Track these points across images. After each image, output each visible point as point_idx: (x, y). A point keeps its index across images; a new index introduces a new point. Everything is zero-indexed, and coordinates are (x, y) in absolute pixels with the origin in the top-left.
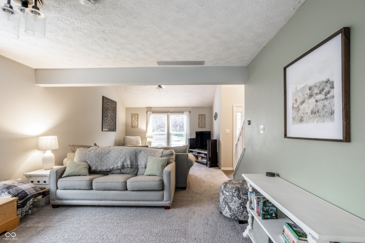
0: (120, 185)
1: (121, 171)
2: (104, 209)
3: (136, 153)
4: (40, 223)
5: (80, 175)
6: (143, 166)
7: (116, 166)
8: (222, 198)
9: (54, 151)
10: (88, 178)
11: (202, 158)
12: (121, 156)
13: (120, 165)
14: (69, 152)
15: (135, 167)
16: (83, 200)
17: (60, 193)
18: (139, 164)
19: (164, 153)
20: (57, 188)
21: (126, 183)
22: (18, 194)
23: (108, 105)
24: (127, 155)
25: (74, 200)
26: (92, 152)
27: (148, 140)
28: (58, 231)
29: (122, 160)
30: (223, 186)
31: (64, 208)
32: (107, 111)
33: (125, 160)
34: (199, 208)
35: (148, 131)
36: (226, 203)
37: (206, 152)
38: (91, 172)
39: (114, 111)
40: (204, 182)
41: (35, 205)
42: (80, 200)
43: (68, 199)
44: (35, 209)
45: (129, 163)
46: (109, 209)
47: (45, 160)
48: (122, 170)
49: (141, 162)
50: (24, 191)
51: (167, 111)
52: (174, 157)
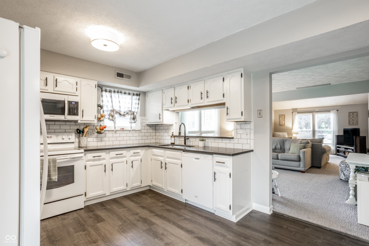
3: (284, 141)
6: (288, 149)
12: (275, 142)
13: (273, 147)
15: (283, 149)
18: (285, 148)
19: (302, 142)
21: (278, 156)
24: (278, 142)
27: (294, 135)
33: (277, 145)
35: (294, 128)
36: (342, 171)
37: (353, 148)
45: (279, 146)
48: (275, 151)
49: (287, 146)
51: (312, 111)
52: (310, 145)
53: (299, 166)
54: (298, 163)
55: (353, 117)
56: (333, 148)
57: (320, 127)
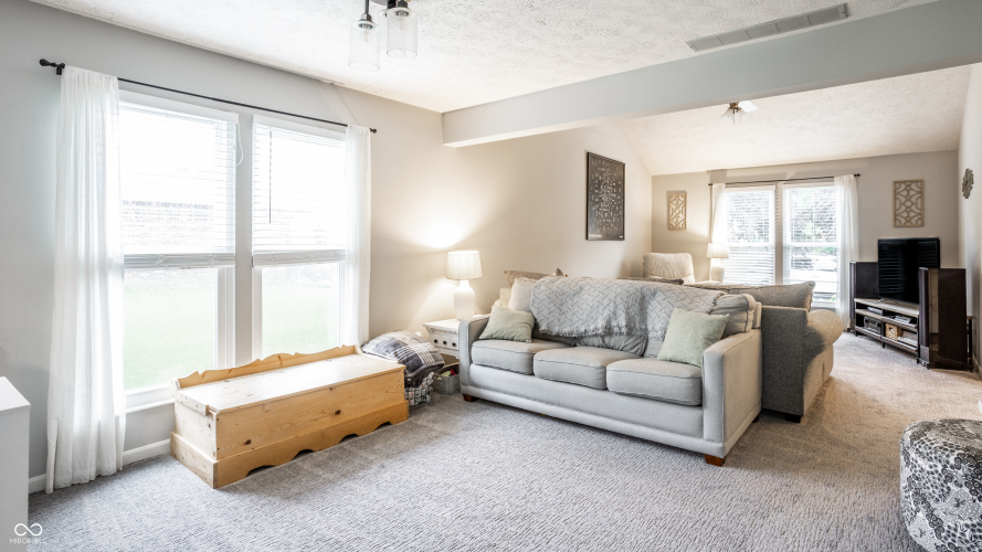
0: (591, 376)
1: (604, 341)
2: (556, 425)
3: (643, 298)
4: (437, 422)
5: (512, 340)
6: (660, 333)
7: (592, 327)
8: (906, 473)
9: (473, 281)
10: (528, 346)
11: (902, 331)
12: (606, 302)
13: (600, 324)
14: (504, 287)
15: (638, 333)
16: (516, 395)
17: (476, 372)
18: (650, 327)
19: (721, 303)
20: (471, 362)
21: (604, 370)
22: (407, 360)
23: (601, 173)
24: (619, 301)
25: (498, 391)
26: (543, 288)
27: (715, 264)
28: (459, 447)
29: (606, 313)
30: (910, 433)
31: (483, 406)
32: (599, 188)
33: (615, 313)
34: (821, 489)
35: (714, 238)
36: (922, 498)
37: (915, 313)
38: (538, 334)
39: (618, 186)
40: (880, 412)
41: (436, 388)
42: (511, 394)
43: (488, 389)
44: (438, 396)
45: (622, 322)
46: (567, 429)
47: (459, 300)
48: (607, 339)
49: (654, 323)
50: (416, 355)
51: (775, 178)
52: (754, 316)
53: (699, 432)
54: (695, 413)
55: (908, 198)
56: (842, 307)
57: (798, 235)
